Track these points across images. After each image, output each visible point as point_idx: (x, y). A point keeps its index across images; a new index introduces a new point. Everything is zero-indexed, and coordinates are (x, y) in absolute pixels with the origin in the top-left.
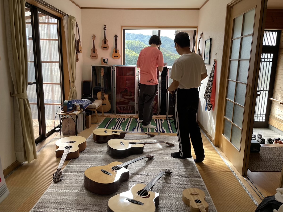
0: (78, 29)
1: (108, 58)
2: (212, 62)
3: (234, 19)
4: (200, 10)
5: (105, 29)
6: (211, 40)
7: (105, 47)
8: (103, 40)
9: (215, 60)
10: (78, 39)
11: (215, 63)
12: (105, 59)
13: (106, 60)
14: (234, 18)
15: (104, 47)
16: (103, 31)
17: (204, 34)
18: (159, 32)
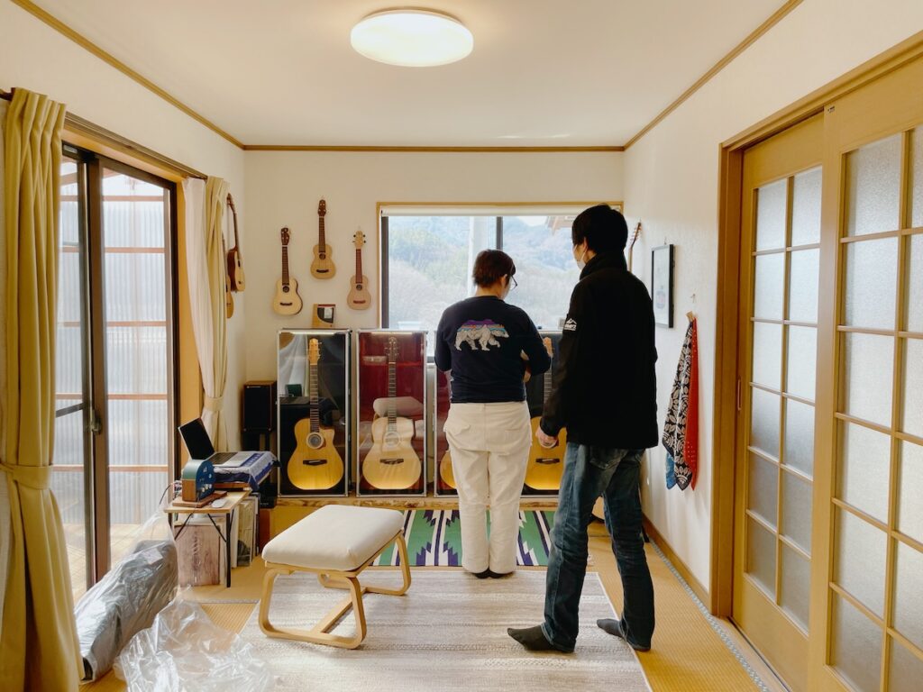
0: (235, 215)
1: (334, 305)
2: (682, 323)
4: (627, 151)
5: (322, 211)
6: (672, 248)
7: (323, 271)
8: (318, 248)
10: (233, 246)
11: (693, 325)
12: (326, 308)
13: (328, 313)
15: (318, 271)
16: (317, 217)
17: (645, 226)
18: (499, 221)
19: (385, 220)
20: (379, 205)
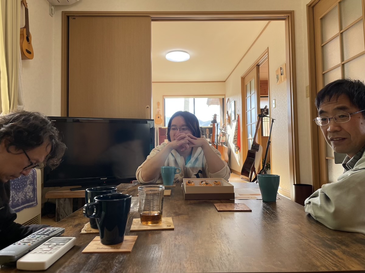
3: (246, 86)
4: (226, 82)
6: (235, 101)
9: (238, 114)
11: (238, 116)
14: (246, 84)
17: (230, 99)
18: (194, 99)
19: (164, 99)
20: (163, 96)
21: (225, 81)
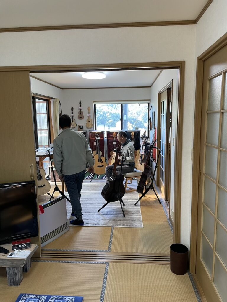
3: (162, 102)
4: (152, 87)
6: (154, 112)
9: (155, 127)
12: (81, 126)
18: (122, 105)
19: (95, 105)
20: (93, 102)
21: (150, 87)
